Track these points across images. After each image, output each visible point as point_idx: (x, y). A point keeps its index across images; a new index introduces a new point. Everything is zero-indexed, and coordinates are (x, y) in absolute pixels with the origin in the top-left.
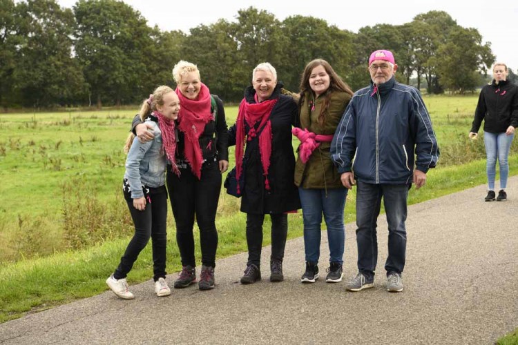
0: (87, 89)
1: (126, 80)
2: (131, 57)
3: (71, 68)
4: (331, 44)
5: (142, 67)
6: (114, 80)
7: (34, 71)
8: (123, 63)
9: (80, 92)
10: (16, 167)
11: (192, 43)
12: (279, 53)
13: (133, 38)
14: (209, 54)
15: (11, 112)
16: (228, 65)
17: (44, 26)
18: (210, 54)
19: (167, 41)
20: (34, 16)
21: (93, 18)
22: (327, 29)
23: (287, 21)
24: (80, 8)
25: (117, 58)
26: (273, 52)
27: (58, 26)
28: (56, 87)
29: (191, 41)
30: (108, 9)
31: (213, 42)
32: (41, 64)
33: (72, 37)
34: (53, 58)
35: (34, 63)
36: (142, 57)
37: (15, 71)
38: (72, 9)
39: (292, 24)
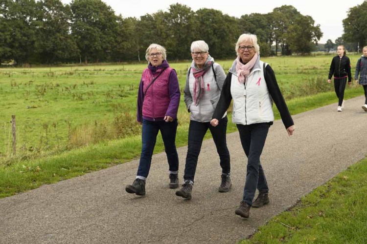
0: (78, 54)
1: (102, 47)
2: (105, 34)
3: (69, 40)
4: (224, 25)
5: (112, 39)
6: (95, 47)
7: (47, 42)
8: (100, 37)
9: (74, 55)
11: (141, 25)
12: (194, 30)
13: (106, 22)
14: (152, 32)
15: (34, 67)
16: (164, 38)
17: (53, 15)
19: (127, 24)
20: (47, 9)
21: (81, 10)
22: (222, 16)
23: (198, 12)
24: (74, 4)
25: (97, 34)
26: (190, 31)
27: (61, 15)
28: (60, 52)
29: (141, 23)
30: (91, 5)
31: (154, 24)
32: (49, 37)
33: (69, 21)
34: (58, 34)
35: (47, 37)
36: (112, 34)
37: (36, 43)
38: (69, 5)
39: (202, 14)
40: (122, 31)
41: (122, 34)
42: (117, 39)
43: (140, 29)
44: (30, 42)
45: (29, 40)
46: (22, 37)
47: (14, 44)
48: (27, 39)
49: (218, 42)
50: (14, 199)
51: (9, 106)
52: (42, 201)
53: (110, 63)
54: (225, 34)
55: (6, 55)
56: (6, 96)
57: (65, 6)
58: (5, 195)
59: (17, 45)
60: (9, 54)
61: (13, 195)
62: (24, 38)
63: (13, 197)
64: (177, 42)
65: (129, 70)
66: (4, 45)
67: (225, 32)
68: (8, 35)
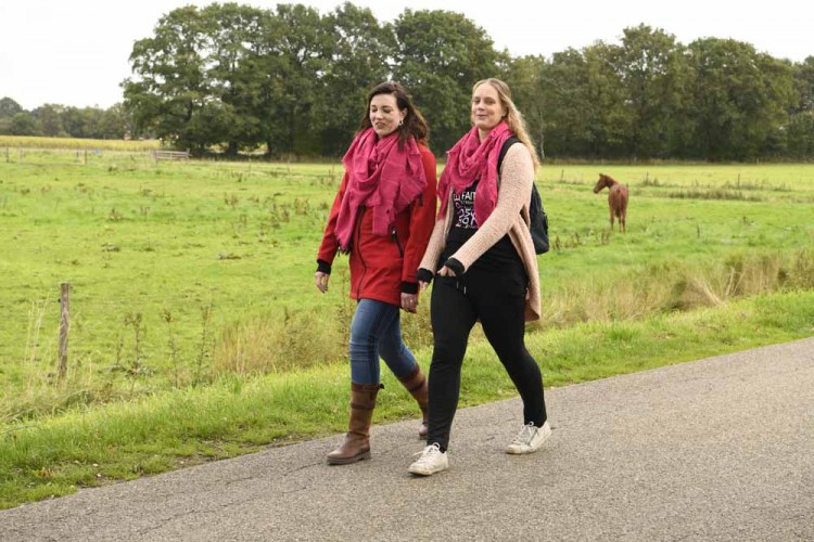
1: (458, 123)
4: (758, 79)
6: (442, 122)
7: (337, 107)
8: (455, 100)
10: (299, 238)
11: (555, 72)
12: (679, 90)
13: (473, 65)
14: (576, 90)
15: (304, 162)
16: (603, 106)
17: (355, 46)
18: (578, 90)
19: (519, 70)
20: (343, 33)
21: (420, 36)
22: (755, 57)
23: (693, 46)
24: (403, 22)
25: (449, 93)
26: (669, 89)
27: (373, 46)
29: (552, 70)
30: (441, 24)
31: (584, 72)
32: (342, 96)
33: (390, 61)
35: (339, 95)
37: (312, 108)
38: (393, 23)
39: (702, 49)
43: (548, 84)
44: (301, 105)
45: (300, 102)
46: (285, 93)
47: (266, 109)
48: (294, 99)
49: (738, 120)
51: (182, 251)
54: (758, 101)
55: (249, 133)
56: (195, 226)
57: (382, 26)
59: (273, 111)
60: (255, 130)
62: (288, 95)
64: (637, 117)
66: (245, 111)
67: (759, 96)
68: (256, 88)
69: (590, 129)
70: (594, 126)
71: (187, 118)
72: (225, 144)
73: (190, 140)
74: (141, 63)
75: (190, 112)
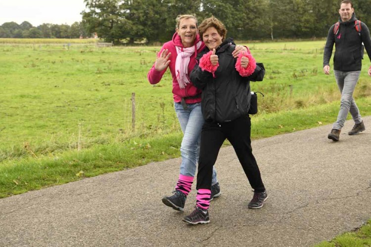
2: (237, 10)
5: (243, 17)
8: (232, 14)
16: (300, 14)
18: (288, 7)
25: (228, 11)
36: (244, 10)
37: (167, 20)
40: (256, 7)
41: (255, 10)
42: (250, 15)
44: (162, 19)
45: (161, 18)
46: (154, 15)
47: (146, 22)
48: (158, 17)
50: (122, 174)
51: (136, 84)
52: (146, 177)
53: (241, 41)
55: (139, 34)
56: (134, 74)
58: (114, 169)
59: (149, 23)
60: (142, 32)
61: (121, 170)
62: (156, 15)
63: (121, 172)
64: (316, 18)
65: (260, 49)
66: (137, 23)
68: (141, 13)
69: (294, 25)
70: (296, 24)
71: (111, 28)
72: (128, 39)
73: (113, 37)
74: (90, 3)
75: (112, 25)
